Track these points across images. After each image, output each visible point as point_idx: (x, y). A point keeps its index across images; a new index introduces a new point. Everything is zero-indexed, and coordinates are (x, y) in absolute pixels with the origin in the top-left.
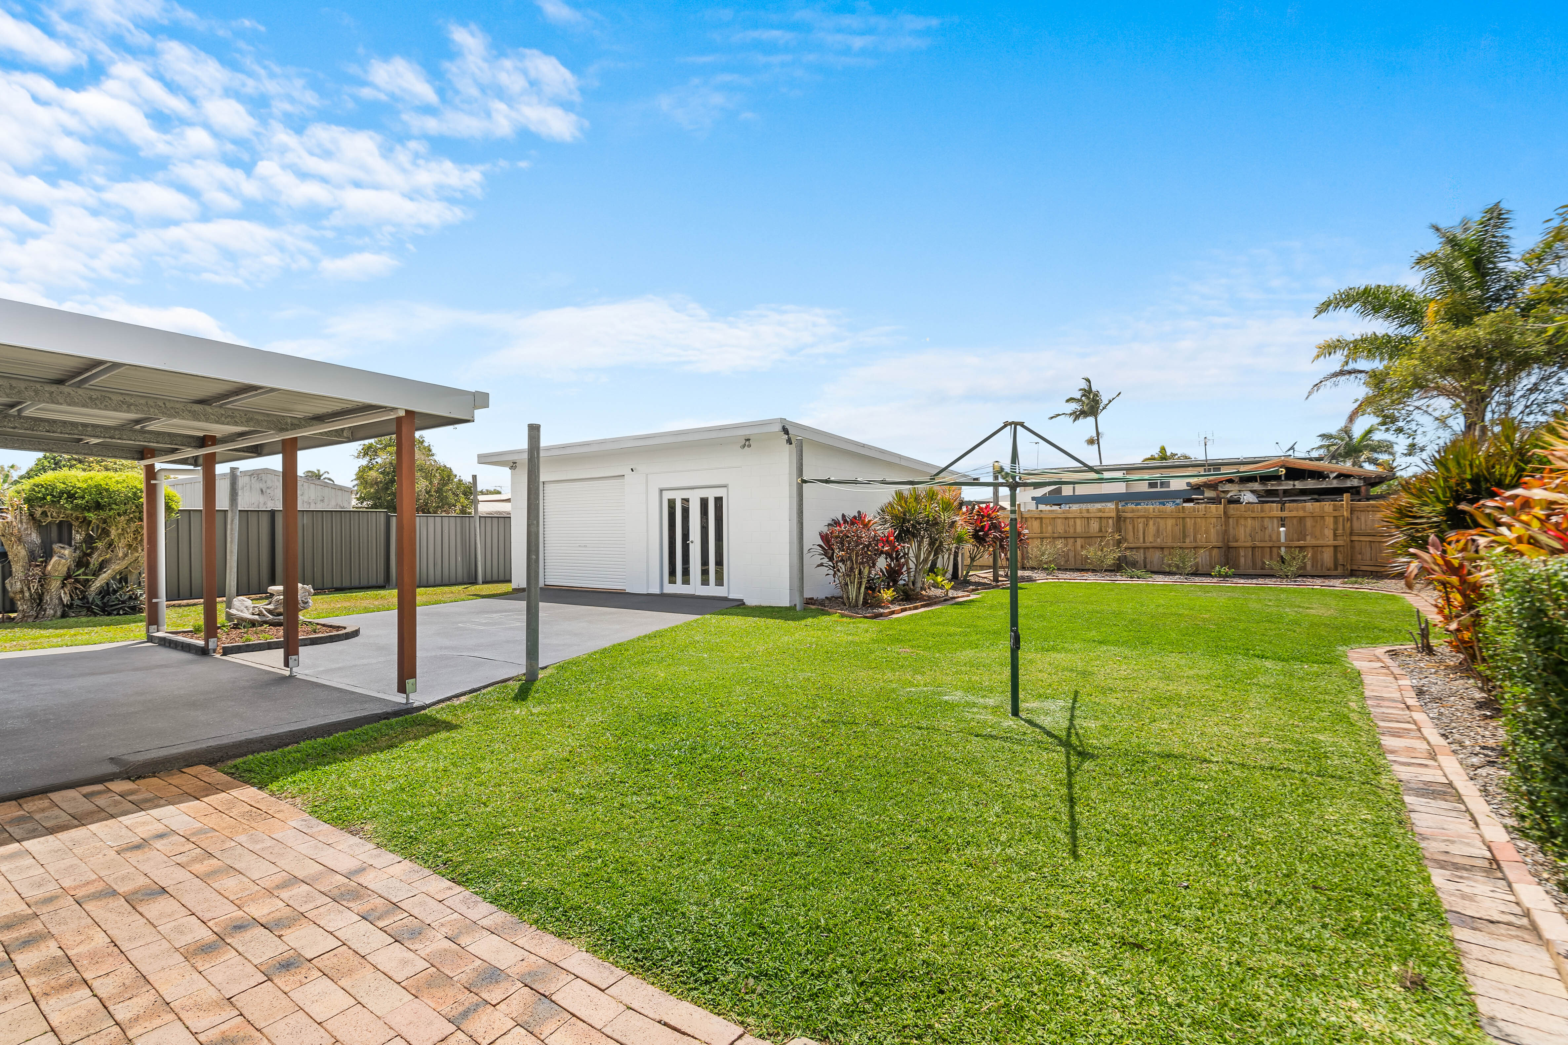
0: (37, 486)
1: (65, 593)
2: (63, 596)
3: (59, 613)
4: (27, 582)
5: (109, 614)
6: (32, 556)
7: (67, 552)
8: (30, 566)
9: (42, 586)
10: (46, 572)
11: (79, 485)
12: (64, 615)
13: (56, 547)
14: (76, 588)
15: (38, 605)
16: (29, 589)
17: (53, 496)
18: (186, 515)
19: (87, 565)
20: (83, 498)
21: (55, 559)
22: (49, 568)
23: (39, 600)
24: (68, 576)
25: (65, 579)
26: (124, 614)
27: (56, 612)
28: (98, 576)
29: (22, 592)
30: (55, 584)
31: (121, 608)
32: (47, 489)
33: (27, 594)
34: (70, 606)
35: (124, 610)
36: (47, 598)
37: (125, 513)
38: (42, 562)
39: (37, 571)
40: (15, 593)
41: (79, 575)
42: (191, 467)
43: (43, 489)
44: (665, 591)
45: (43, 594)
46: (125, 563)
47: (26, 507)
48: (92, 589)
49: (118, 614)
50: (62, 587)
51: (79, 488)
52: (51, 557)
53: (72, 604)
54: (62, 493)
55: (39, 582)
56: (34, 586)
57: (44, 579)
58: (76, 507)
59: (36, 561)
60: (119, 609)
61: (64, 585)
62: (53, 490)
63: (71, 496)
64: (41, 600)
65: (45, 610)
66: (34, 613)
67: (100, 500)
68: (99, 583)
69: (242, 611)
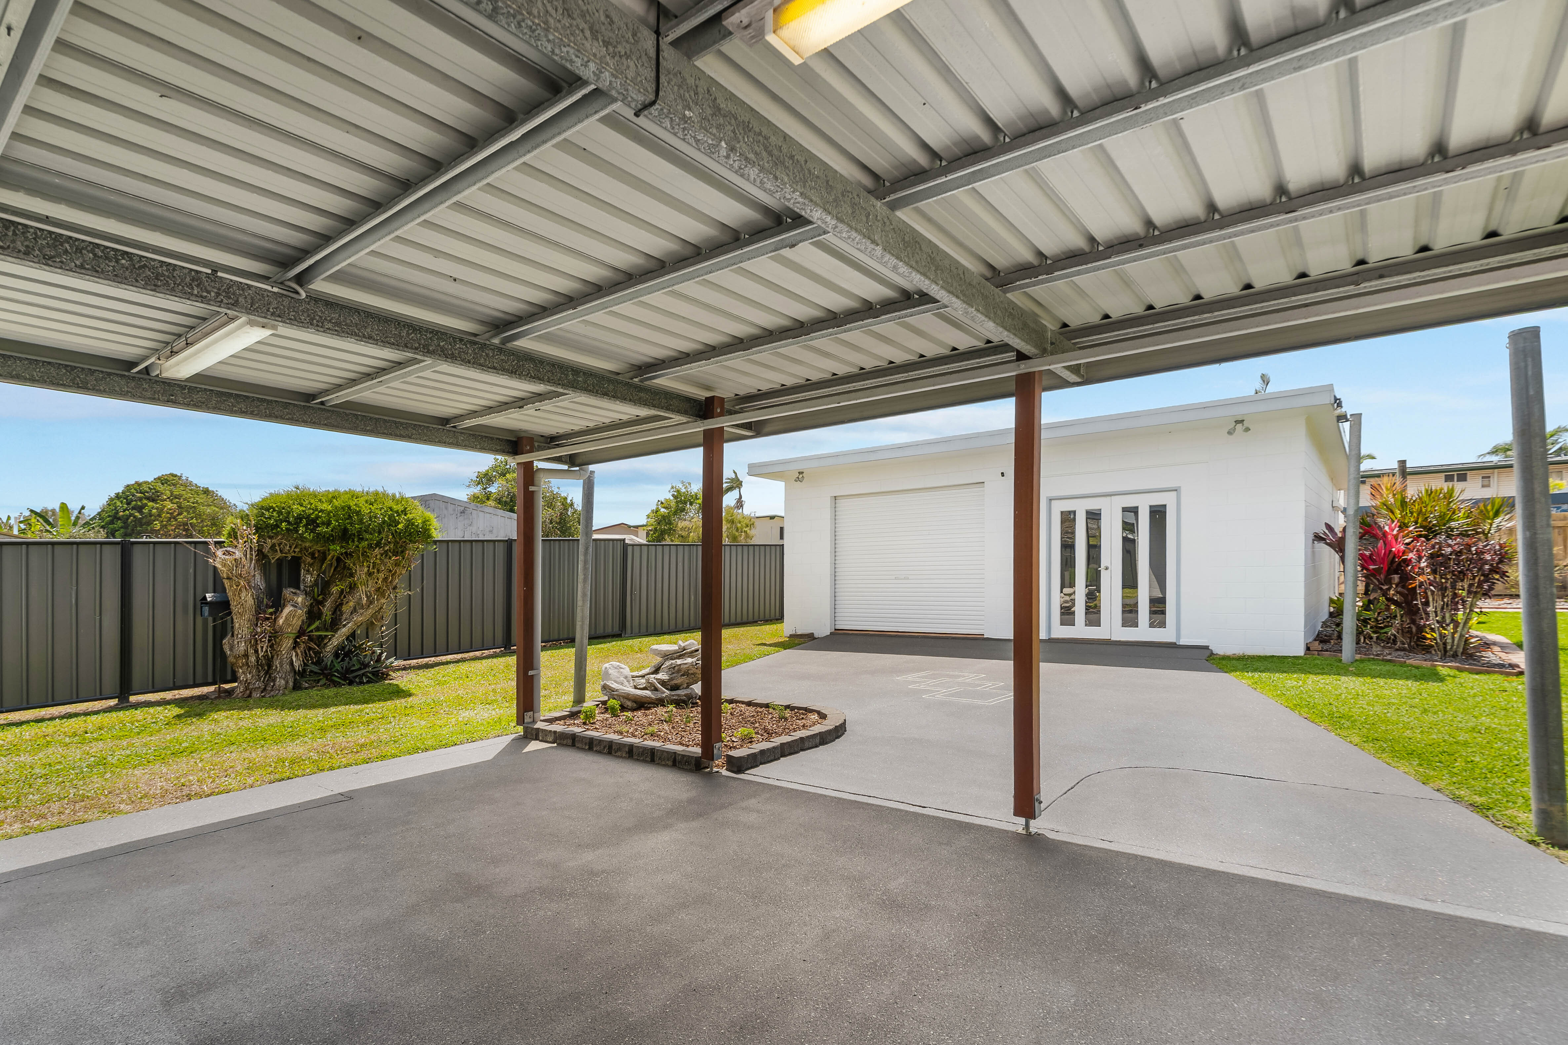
0: (268, 510)
1: (297, 655)
2: (294, 659)
3: (291, 684)
4: (254, 641)
5: (351, 683)
6: (259, 608)
7: (300, 600)
8: (257, 619)
9: (272, 646)
10: (277, 627)
11: (321, 506)
12: (297, 687)
13: (287, 592)
14: (310, 649)
15: (267, 673)
16: (256, 651)
17: (289, 523)
18: (445, 545)
19: (319, 615)
20: (328, 524)
21: (288, 610)
22: (281, 621)
23: (266, 666)
24: (301, 633)
25: (298, 637)
26: (368, 682)
27: (287, 682)
28: (336, 631)
29: (246, 656)
30: (287, 643)
31: (363, 674)
32: (280, 513)
33: (253, 659)
34: (302, 674)
35: (367, 677)
36: (277, 663)
37: (378, 545)
38: (271, 614)
39: (267, 626)
40: (237, 657)
41: (312, 631)
42: (565, 467)
43: (275, 514)
44: (1053, 636)
45: (272, 657)
46: (370, 611)
47: (255, 538)
48: (328, 649)
49: (361, 683)
50: (294, 648)
51: (322, 511)
52: (284, 606)
53: (304, 670)
54: (299, 519)
55: (269, 641)
56: (263, 647)
57: (275, 636)
58: (319, 537)
59: (265, 612)
60: (361, 677)
61: (296, 644)
62: (289, 513)
63: (312, 522)
64: (270, 666)
65: (274, 681)
66: (262, 685)
67: (348, 526)
68: (337, 639)
69: (622, 684)
